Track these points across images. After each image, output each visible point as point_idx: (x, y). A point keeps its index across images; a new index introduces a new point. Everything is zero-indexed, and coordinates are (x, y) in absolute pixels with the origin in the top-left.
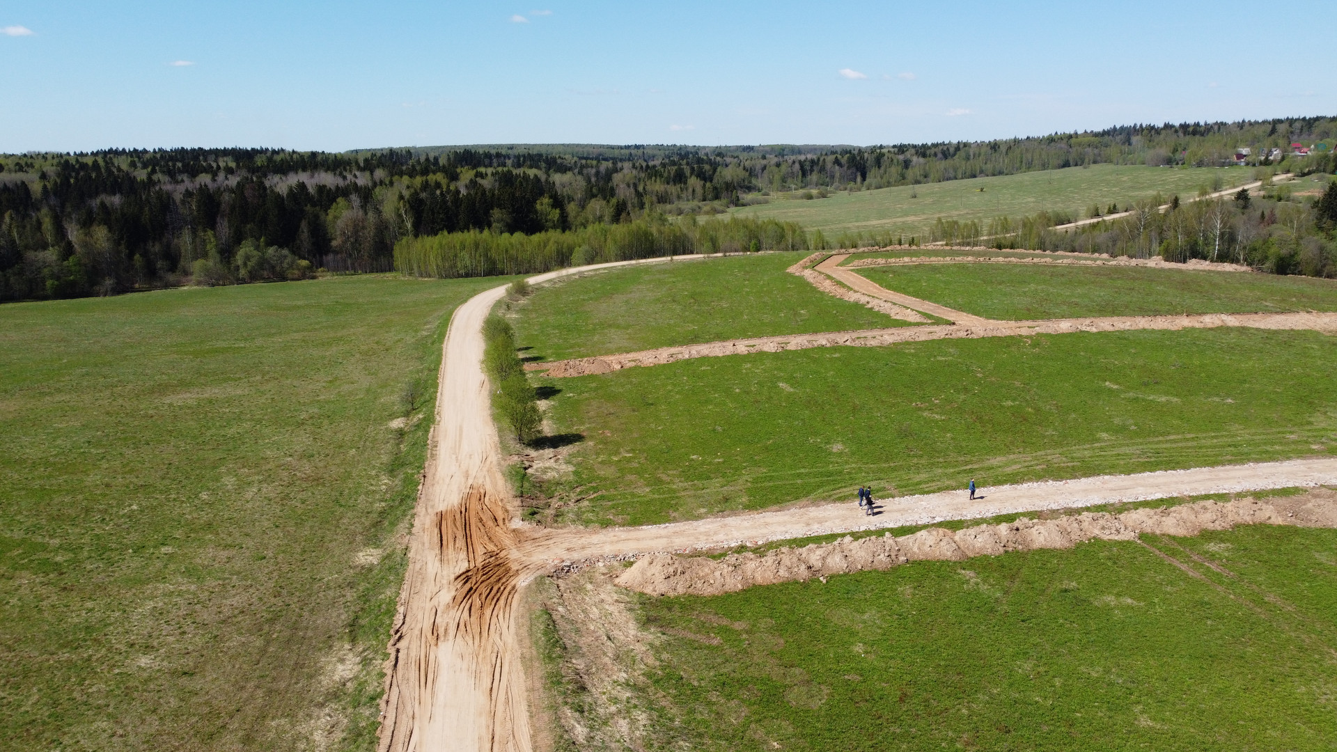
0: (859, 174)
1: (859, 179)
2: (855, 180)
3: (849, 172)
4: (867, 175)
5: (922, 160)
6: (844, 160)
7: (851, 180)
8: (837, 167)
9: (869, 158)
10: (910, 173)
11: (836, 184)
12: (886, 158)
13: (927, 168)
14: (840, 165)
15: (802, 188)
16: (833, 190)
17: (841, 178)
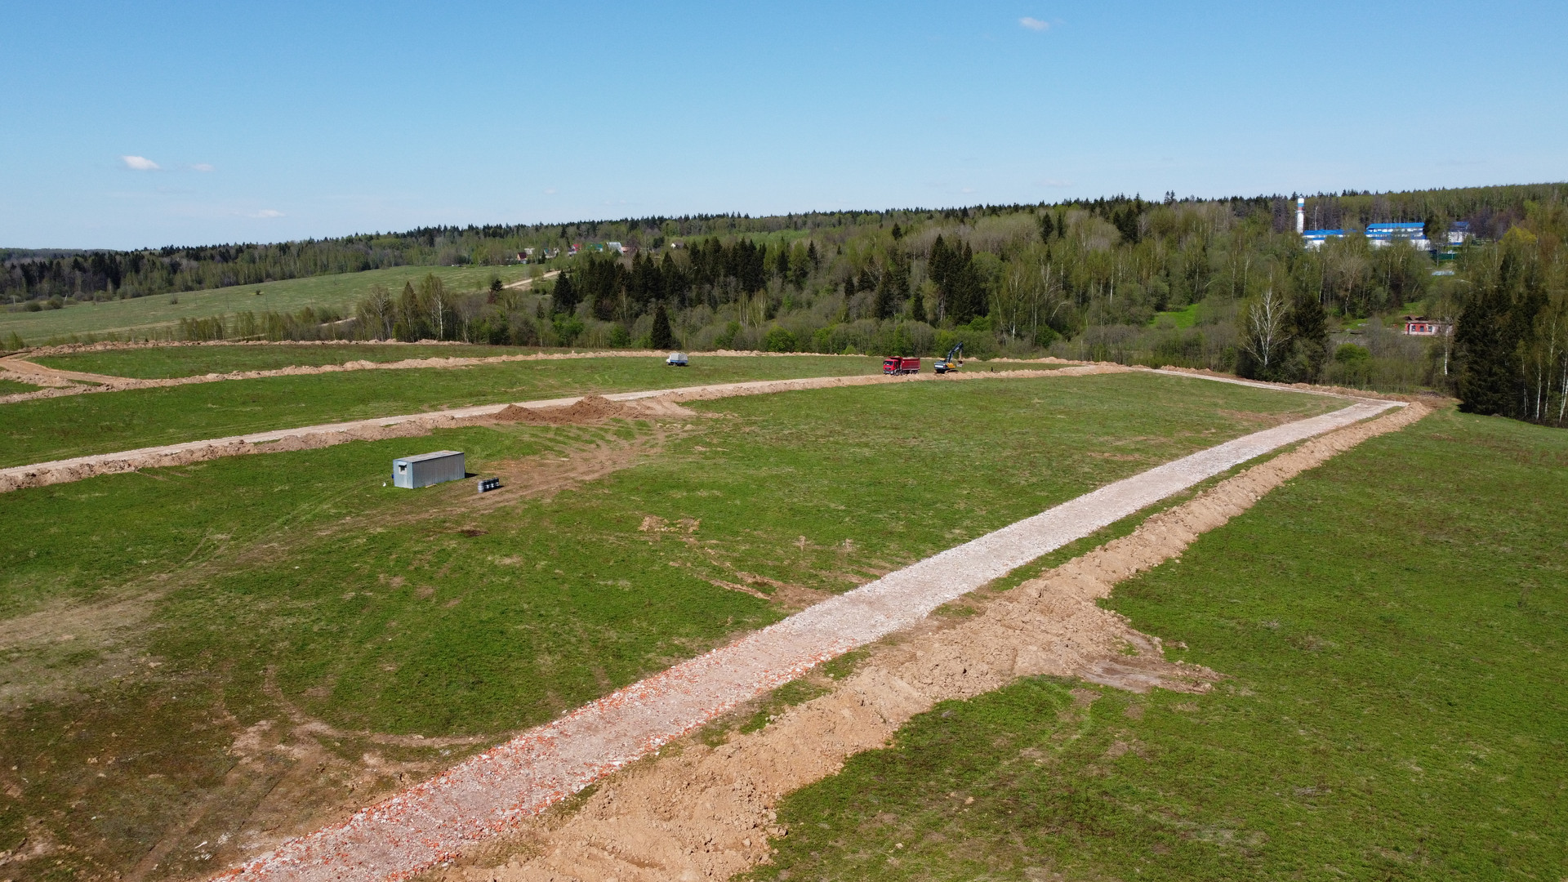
0: (109, 280)
1: (110, 287)
2: (105, 288)
3: (97, 278)
4: (122, 282)
5: (194, 263)
6: (87, 265)
7: (97, 288)
8: (78, 273)
9: (123, 261)
10: (178, 279)
11: (78, 293)
12: (145, 261)
13: (201, 272)
14: (83, 270)
15: (28, 299)
16: (72, 299)
17: (86, 286)
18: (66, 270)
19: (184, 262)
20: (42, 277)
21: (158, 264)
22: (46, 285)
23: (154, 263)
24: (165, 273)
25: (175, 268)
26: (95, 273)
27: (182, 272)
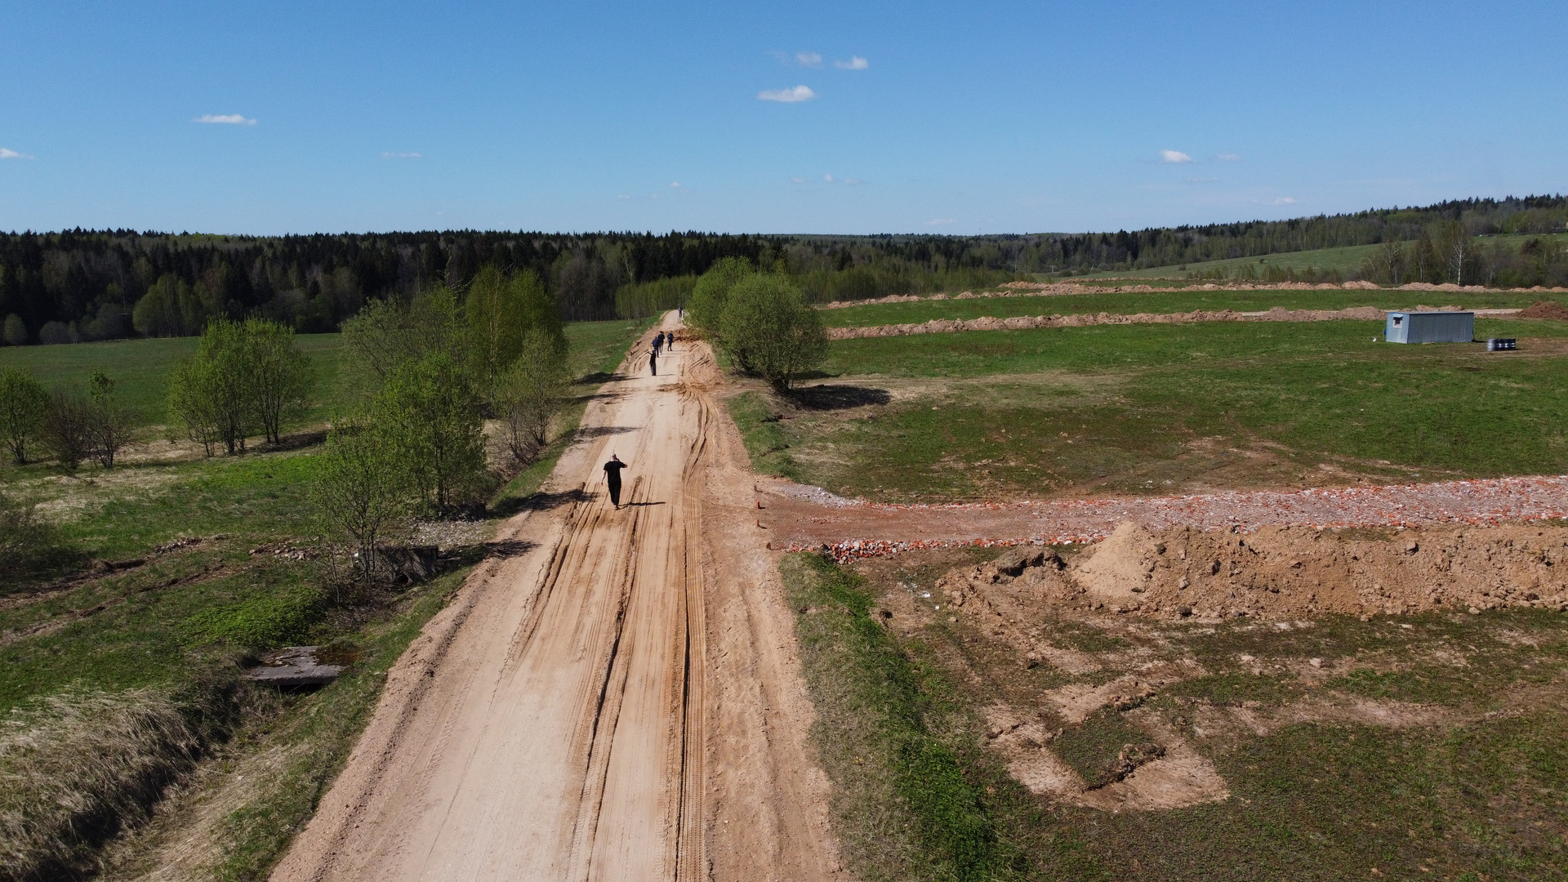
0: (1129, 254)
1: (1129, 259)
3: (1119, 252)
4: (1140, 255)
6: (1114, 239)
7: (1119, 260)
8: (1104, 246)
9: (1143, 238)
11: (1102, 264)
16: (1098, 269)
17: (1109, 258)
18: (1095, 244)
19: (1196, 237)
20: (1075, 250)
21: (1173, 239)
22: (1078, 257)
23: (1169, 238)
24: (1177, 247)
25: (1187, 242)
26: (1118, 247)
27: (1193, 245)
